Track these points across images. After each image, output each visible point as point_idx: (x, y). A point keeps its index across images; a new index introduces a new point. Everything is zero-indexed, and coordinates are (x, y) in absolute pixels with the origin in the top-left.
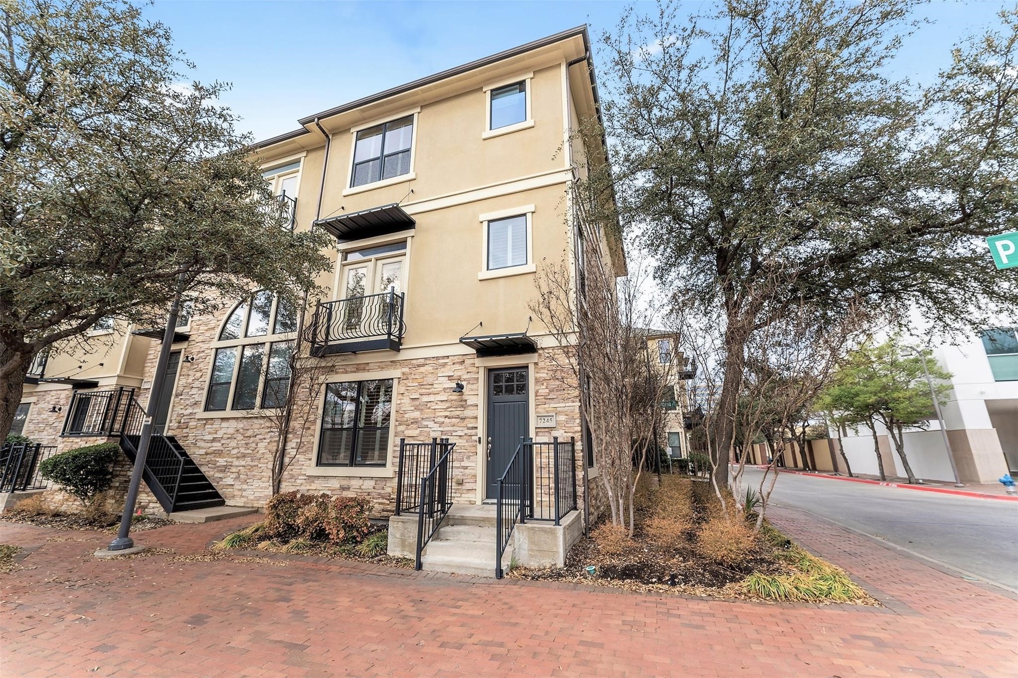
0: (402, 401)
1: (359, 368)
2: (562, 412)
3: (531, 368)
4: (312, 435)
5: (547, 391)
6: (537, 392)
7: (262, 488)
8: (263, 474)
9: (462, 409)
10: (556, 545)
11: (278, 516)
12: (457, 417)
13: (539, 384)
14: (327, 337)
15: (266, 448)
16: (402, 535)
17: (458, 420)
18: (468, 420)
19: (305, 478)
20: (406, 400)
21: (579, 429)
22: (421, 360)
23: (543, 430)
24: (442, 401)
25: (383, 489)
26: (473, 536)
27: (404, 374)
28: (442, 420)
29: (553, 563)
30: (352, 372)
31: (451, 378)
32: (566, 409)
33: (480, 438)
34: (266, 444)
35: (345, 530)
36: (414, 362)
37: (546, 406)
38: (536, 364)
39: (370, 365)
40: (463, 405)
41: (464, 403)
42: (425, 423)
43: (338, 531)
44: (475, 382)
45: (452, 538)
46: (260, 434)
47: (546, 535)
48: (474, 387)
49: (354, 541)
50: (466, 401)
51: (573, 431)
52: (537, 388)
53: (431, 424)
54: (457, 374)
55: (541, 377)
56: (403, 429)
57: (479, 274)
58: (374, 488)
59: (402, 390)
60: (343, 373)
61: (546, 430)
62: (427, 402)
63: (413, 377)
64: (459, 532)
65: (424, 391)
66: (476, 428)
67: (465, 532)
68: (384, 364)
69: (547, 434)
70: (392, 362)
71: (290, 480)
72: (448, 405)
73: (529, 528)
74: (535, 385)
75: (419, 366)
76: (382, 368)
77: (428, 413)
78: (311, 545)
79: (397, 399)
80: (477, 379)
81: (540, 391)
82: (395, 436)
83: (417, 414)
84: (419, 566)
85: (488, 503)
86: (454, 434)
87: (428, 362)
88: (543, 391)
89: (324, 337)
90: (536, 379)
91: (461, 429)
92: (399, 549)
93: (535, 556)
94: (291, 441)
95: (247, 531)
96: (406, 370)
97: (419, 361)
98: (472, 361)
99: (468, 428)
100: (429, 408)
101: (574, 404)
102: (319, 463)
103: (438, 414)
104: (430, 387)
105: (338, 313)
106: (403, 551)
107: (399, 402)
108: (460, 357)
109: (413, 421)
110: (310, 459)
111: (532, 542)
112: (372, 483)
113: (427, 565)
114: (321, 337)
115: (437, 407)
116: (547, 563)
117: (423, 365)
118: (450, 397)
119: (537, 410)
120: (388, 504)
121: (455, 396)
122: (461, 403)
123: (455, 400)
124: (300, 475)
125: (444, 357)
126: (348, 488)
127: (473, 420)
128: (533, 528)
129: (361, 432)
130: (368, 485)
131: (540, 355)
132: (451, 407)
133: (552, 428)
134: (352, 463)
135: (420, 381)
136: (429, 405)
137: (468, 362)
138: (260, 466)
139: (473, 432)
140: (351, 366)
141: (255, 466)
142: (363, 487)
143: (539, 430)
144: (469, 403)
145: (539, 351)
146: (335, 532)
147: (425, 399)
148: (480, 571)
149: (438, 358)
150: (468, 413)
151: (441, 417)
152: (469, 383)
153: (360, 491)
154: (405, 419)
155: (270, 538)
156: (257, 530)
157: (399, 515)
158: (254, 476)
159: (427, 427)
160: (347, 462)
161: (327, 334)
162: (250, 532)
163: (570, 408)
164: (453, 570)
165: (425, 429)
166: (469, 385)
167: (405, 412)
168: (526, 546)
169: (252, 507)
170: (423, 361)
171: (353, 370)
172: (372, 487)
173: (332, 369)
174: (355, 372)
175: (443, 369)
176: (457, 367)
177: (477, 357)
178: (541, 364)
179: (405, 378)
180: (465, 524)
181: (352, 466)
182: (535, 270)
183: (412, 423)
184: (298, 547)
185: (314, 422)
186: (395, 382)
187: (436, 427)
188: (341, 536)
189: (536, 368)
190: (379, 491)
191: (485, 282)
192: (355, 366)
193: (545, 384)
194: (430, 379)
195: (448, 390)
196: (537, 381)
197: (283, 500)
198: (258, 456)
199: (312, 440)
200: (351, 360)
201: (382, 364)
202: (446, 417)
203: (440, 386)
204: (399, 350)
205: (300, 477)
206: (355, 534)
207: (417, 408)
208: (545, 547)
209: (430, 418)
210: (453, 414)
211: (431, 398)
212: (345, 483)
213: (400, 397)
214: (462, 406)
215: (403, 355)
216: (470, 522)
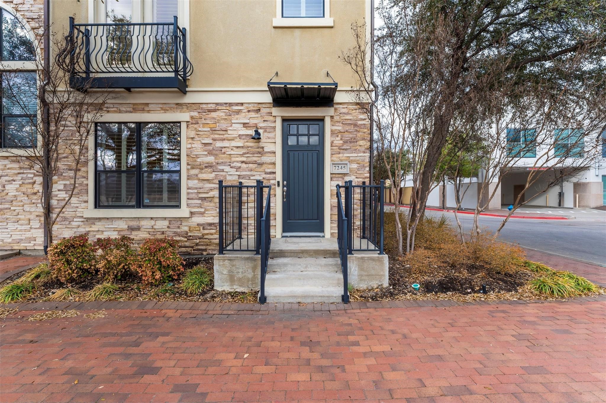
0: (193, 146)
1: (135, 108)
2: (355, 161)
3: (328, 120)
4: (84, 177)
5: (341, 142)
6: (332, 142)
7: (21, 231)
8: (19, 217)
9: (260, 155)
10: (383, 270)
11: (69, 262)
12: (255, 163)
13: (335, 135)
14: (88, 67)
15: (17, 190)
16: (230, 271)
17: (256, 165)
18: (265, 165)
19: (83, 220)
20: (197, 145)
21: (368, 175)
22: (211, 105)
23: (337, 176)
24: (237, 147)
25: (179, 227)
26: (299, 267)
27: (192, 117)
28: (239, 165)
29: (380, 284)
30: (126, 112)
31: (247, 125)
32: (358, 158)
33: (278, 182)
34: (18, 186)
35: (160, 270)
36: (204, 106)
37: (341, 155)
38: (332, 117)
39: (150, 106)
40: (261, 152)
41: (261, 150)
42: (221, 167)
43: (153, 273)
44: (272, 130)
45: (279, 270)
46: (7, 175)
47: (374, 263)
48: (271, 135)
49: (170, 279)
50: (263, 148)
51: (363, 177)
52: (333, 139)
53: (227, 168)
54: (253, 122)
55: (336, 130)
56: (197, 173)
57: (274, 20)
58: (168, 227)
59: (192, 134)
60: (115, 112)
61: (340, 176)
62: (222, 148)
63: (204, 122)
64: (285, 265)
65: (216, 136)
66: (274, 173)
67: (291, 264)
68: (168, 106)
69: (340, 179)
70: (177, 104)
71: (64, 223)
72: (244, 151)
73: (359, 258)
74: (331, 136)
75: (210, 111)
76: (165, 111)
77: (222, 158)
78: (119, 288)
79: (187, 144)
80: (274, 128)
81: (335, 142)
82: (188, 179)
83: (211, 159)
84: (263, 300)
85: (287, 237)
86: (252, 178)
87: (220, 108)
88: (338, 141)
89: (84, 67)
90: (332, 131)
91: (259, 173)
92: (228, 284)
93: (365, 280)
94: (56, 183)
95: (23, 279)
96: (195, 114)
97: (209, 106)
98: (268, 110)
99: (266, 173)
100: (224, 153)
101: (365, 154)
102: (98, 205)
103: (233, 159)
104: (224, 132)
105: (98, 39)
106: (232, 285)
107: (189, 146)
108: (256, 105)
109: (207, 165)
110: (86, 202)
111: (361, 269)
112: (166, 223)
113: (272, 298)
114: (80, 67)
115: (232, 152)
116: (374, 284)
117: (215, 110)
118: (246, 144)
119: (332, 158)
120: (186, 241)
121: (251, 144)
122: (258, 150)
123: (251, 147)
124: (75, 217)
125: (237, 104)
126: (138, 229)
127: (270, 166)
128: (362, 258)
129: (146, 174)
130: (162, 225)
131: (336, 109)
132: (248, 153)
133: (345, 174)
134: (140, 205)
135: (212, 126)
136: (223, 150)
137: (264, 111)
138: (12, 208)
139: (272, 176)
140: (125, 106)
141: (6, 209)
142: (155, 227)
143: (334, 176)
144: (266, 150)
145: (336, 106)
146: (149, 273)
147: (219, 144)
148: (327, 298)
149: (231, 104)
150: (266, 159)
151: (237, 162)
152: (265, 131)
153: (153, 230)
154: (198, 163)
155: (60, 285)
156: (37, 277)
157: (222, 253)
158: (7, 219)
159: (223, 171)
160: (134, 203)
161: (88, 62)
162: (30, 279)
163: (361, 158)
164: (299, 300)
165: (221, 173)
166: (266, 134)
167: (197, 156)
168: (356, 273)
169: (12, 250)
170: (213, 106)
171: (128, 109)
172: (166, 227)
173: (99, 107)
174: (131, 112)
175: (237, 116)
176: (253, 114)
177: (274, 106)
178: (336, 118)
179: (194, 122)
180: (284, 256)
181: (140, 207)
182: (332, 25)
183: (206, 167)
184: (108, 293)
185: (86, 163)
186: (184, 126)
187: (233, 171)
188: (157, 277)
189: (331, 121)
190: (175, 230)
191: (280, 30)
192: (131, 106)
193: (339, 136)
194: (223, 125)
195: (244, 137)
196: (333, 133)
197: (72, 246)
198: (8, 198)
199: (85, 182)
200: (124, 98)
201: (165, 106)
202: (243, 162)
203: (235, 132)
204: (185, 93)
205: (75, 220)
206: (171, 273)
207: (210, 153)
208: (373, 272)
209: (226, 163)
210: (250, 159)
211: (226, 144)
212: (134, 224)
213: (190, 141)
214: (259, 153)
215: (189, 99)
216: (289, 254)
